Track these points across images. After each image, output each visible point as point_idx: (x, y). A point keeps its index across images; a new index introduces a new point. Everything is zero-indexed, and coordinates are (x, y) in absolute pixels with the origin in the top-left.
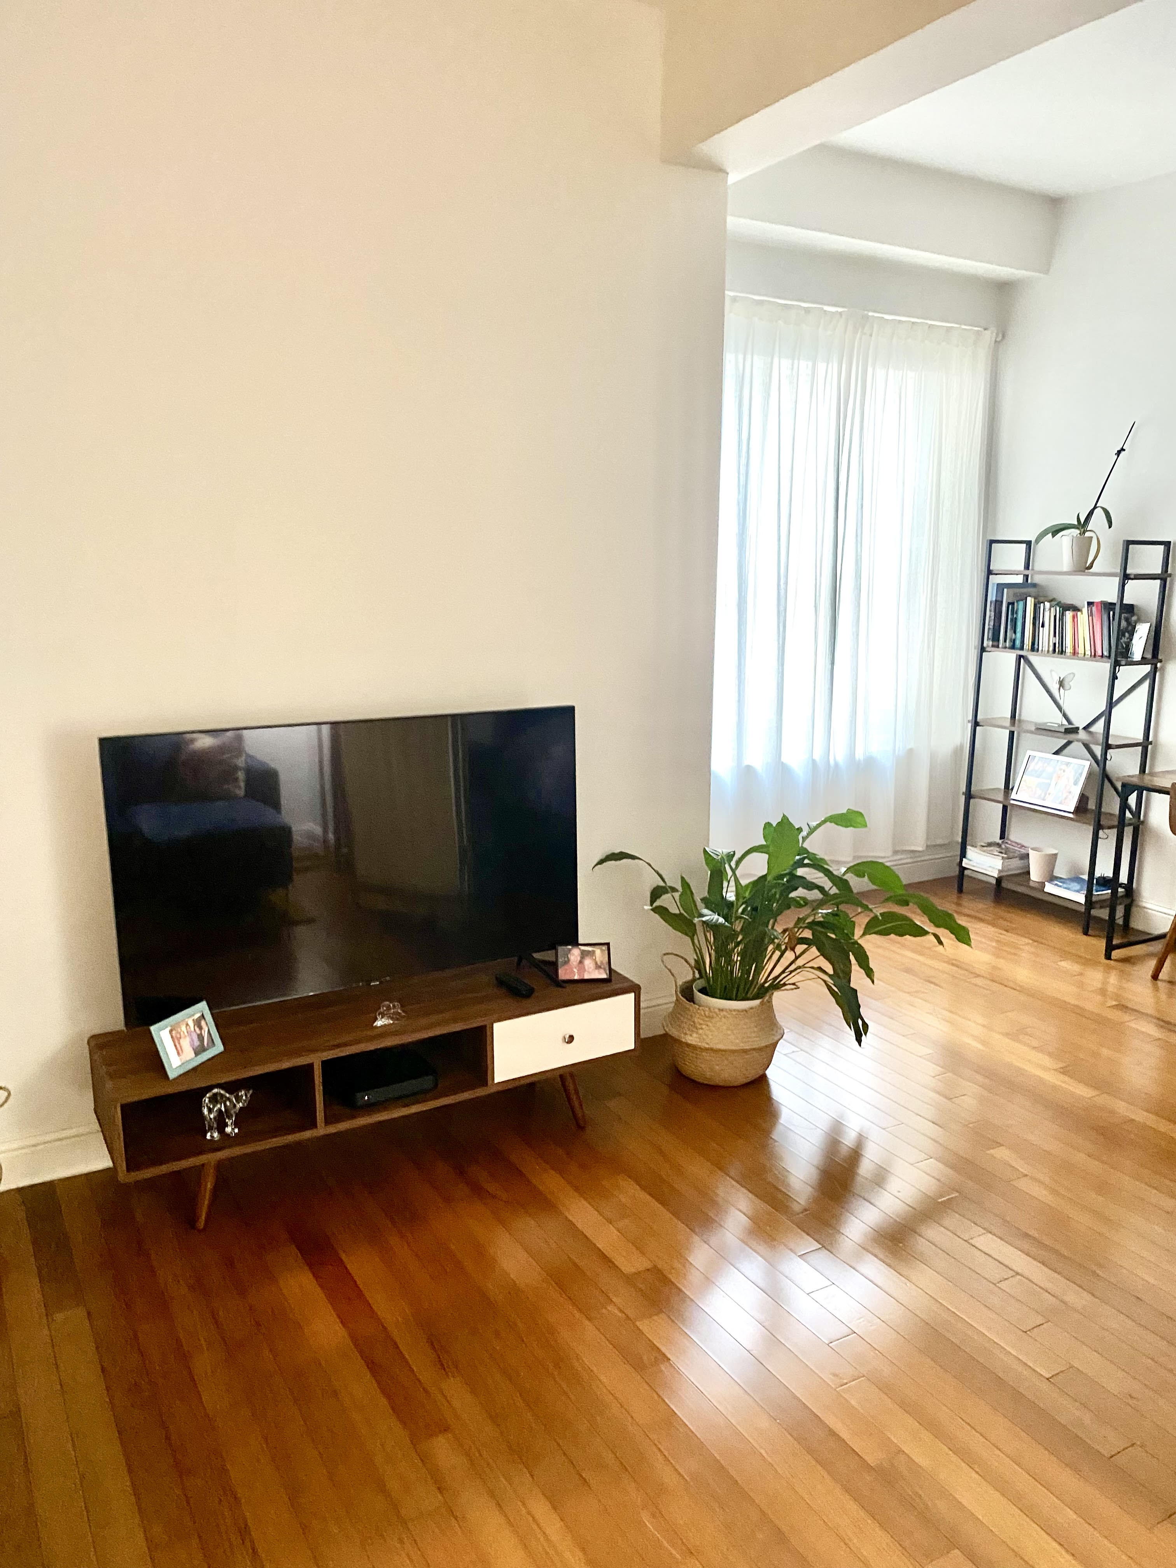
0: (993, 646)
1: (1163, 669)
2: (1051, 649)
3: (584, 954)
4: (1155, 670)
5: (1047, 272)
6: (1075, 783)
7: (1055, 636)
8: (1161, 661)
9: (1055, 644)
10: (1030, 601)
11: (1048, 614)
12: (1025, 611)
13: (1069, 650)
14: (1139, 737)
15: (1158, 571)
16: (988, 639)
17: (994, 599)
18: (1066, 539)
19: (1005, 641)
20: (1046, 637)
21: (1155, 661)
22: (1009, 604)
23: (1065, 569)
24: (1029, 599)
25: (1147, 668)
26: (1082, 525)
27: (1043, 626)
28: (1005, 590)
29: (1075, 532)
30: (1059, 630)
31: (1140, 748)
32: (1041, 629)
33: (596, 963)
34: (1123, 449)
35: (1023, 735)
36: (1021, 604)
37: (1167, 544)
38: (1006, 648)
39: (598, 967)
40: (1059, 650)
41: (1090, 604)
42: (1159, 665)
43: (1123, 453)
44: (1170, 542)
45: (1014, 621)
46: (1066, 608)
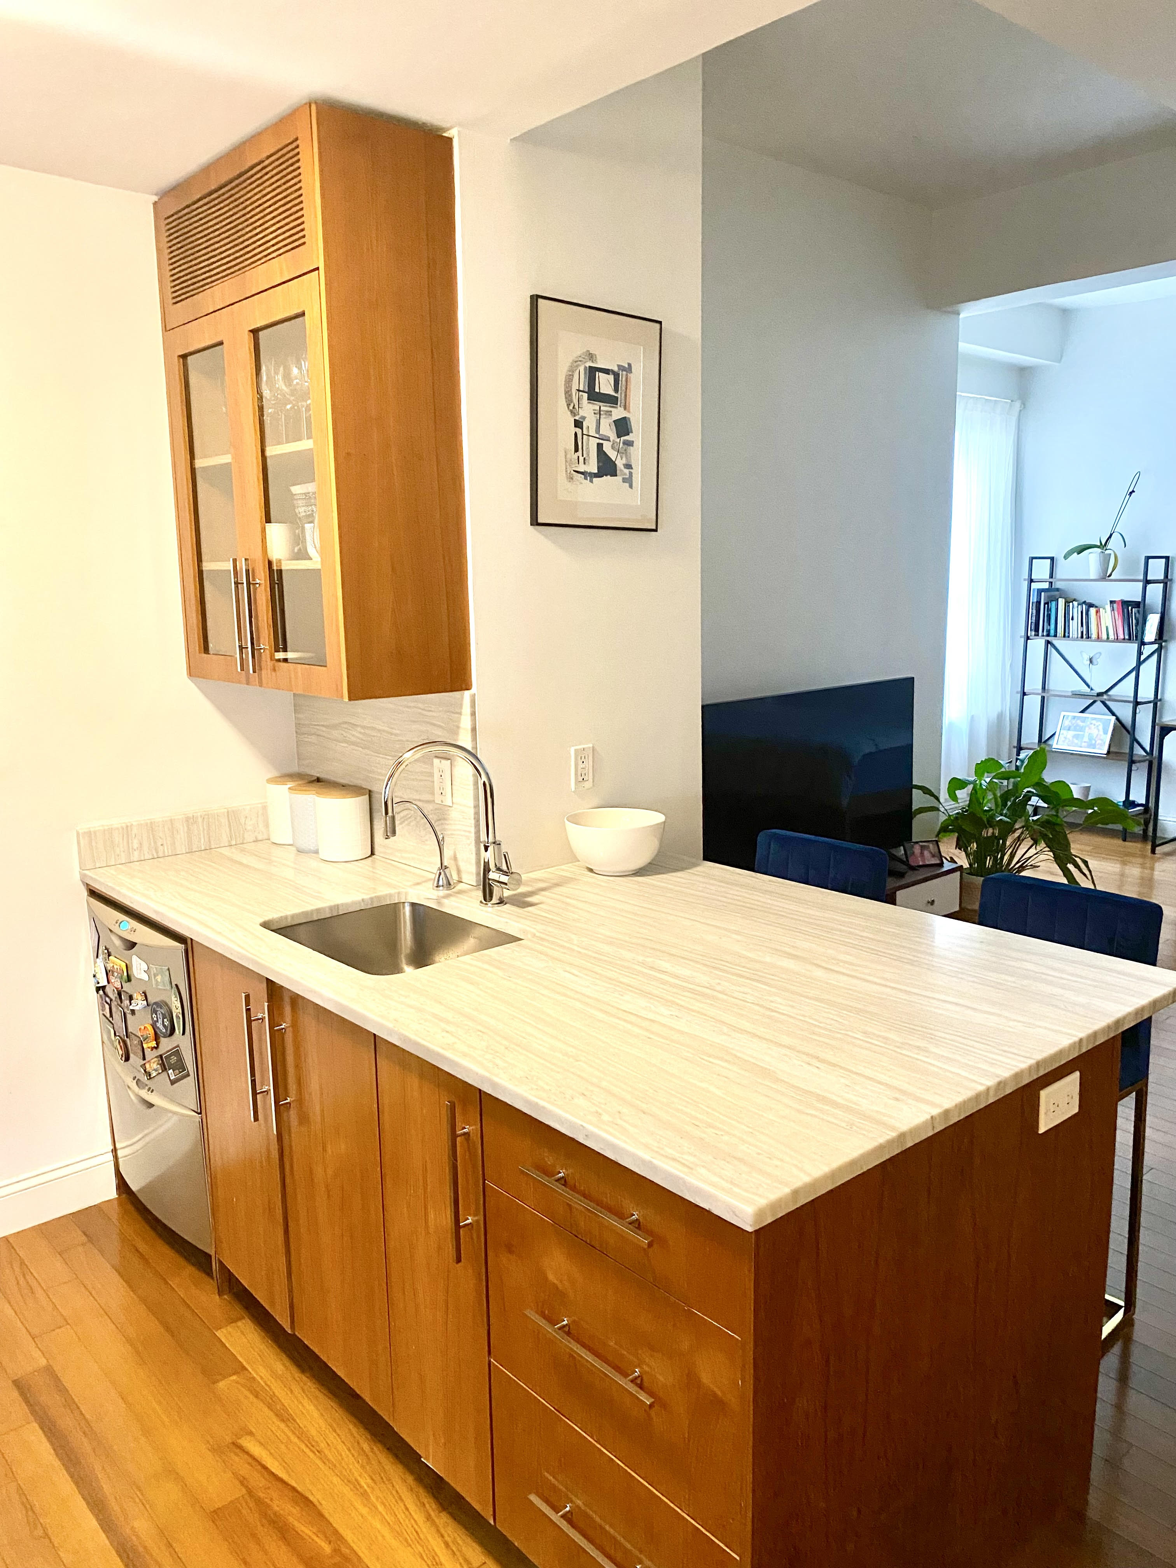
0: (1035, 635)
1: (1166, 647)
2: (1080, 635)
3: (922, 848)
4: (1160, 648)
5: (1059, 361)
6: (1105, 733)
7: (1082, 625)
8: (1165, 641)
9: (1082, 632)
10: (1061, 602)
11: (1076, 611)
12: (1057, 609)
13: (1094, 636)
14: (1151, 697)
15: (1162, 577)
16: (1031, 630)
17: (1035, 600)
18: (1093, 556)
19: (1043, 631)
20: (1074, 626)
21: (1160, 642)
22: (1045, 604)
23: (1092, 577)
24: (1060, 600)
25: (1156, 646)
26: (1103, 546)
27: (1072, 619)
28: (1043, 593)
29: (1099, 550)
30: (1085, 622)
31: (1152, 705)
32: (1071, 621)
33: (931, 853)
34: (1133, 491)
35: (1052, 699)
36: (1054, 603)
37: (1167, 558)
38: (1043, 636)
39: (933, 856)
40: (1086, 636)
41: (1112, 602)
42: (1163, 644)
43: (1133, 494)
44: (1169, 557)
45: (1049, 616)
46: (1091, 605)
